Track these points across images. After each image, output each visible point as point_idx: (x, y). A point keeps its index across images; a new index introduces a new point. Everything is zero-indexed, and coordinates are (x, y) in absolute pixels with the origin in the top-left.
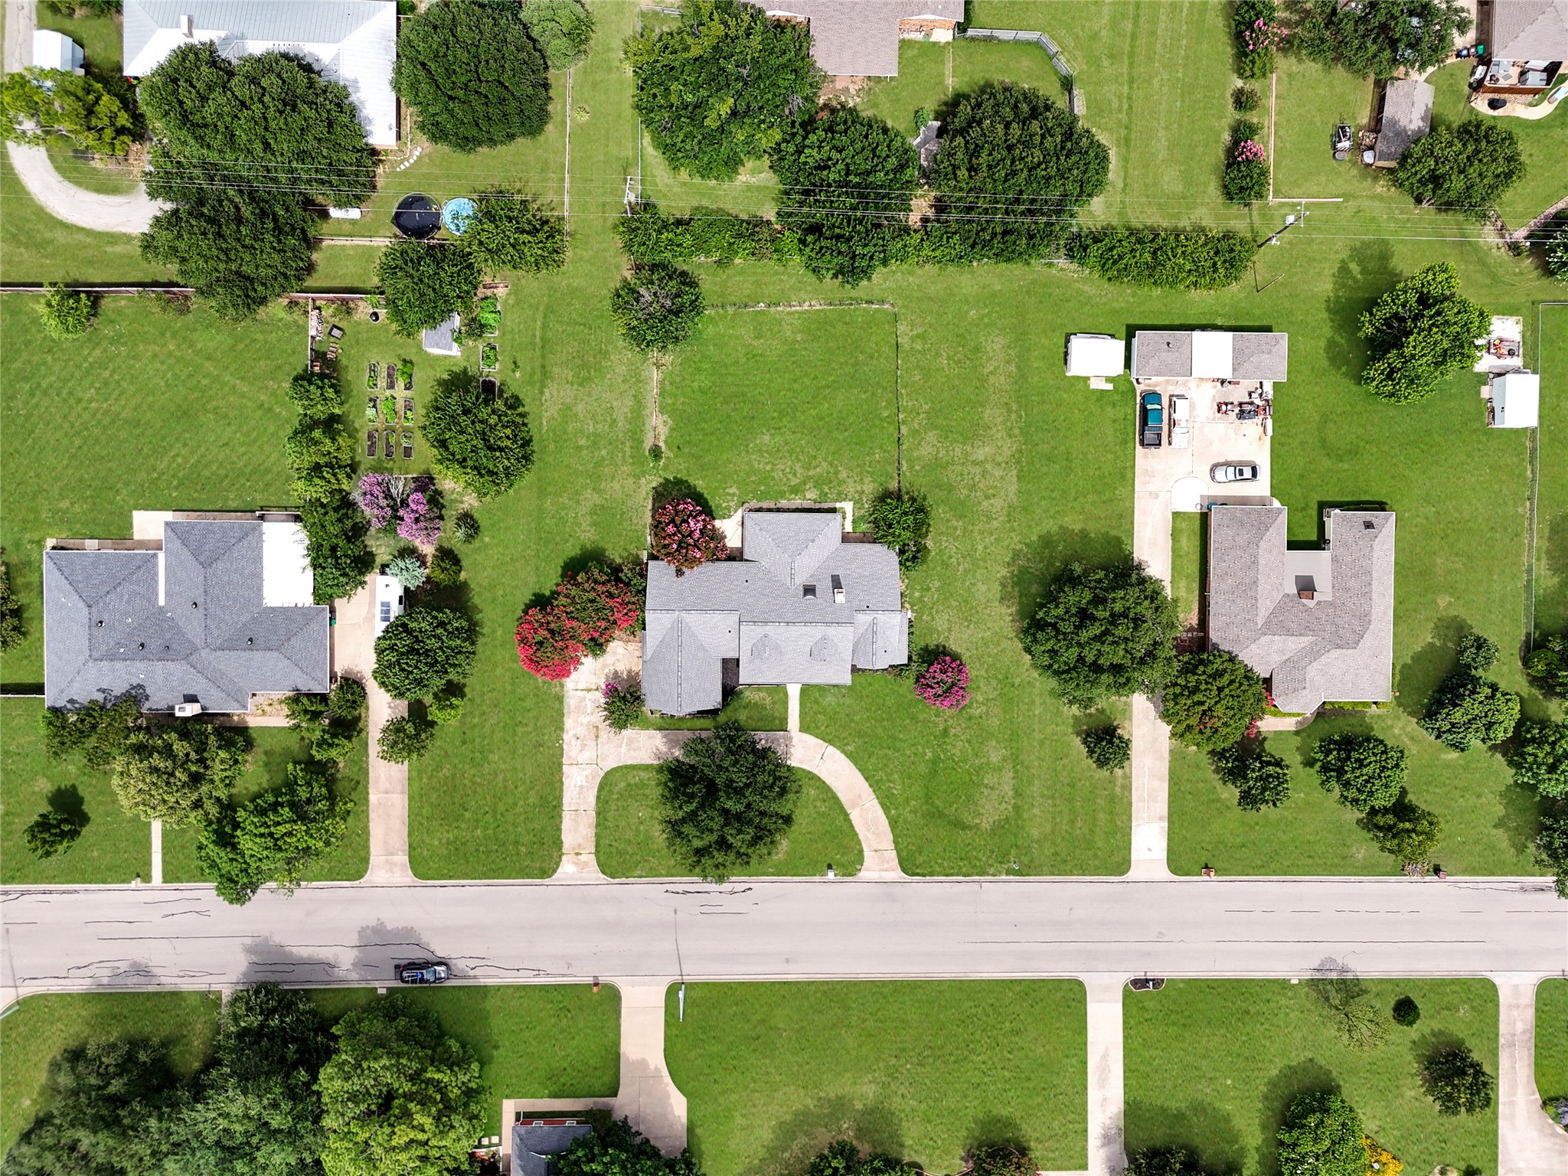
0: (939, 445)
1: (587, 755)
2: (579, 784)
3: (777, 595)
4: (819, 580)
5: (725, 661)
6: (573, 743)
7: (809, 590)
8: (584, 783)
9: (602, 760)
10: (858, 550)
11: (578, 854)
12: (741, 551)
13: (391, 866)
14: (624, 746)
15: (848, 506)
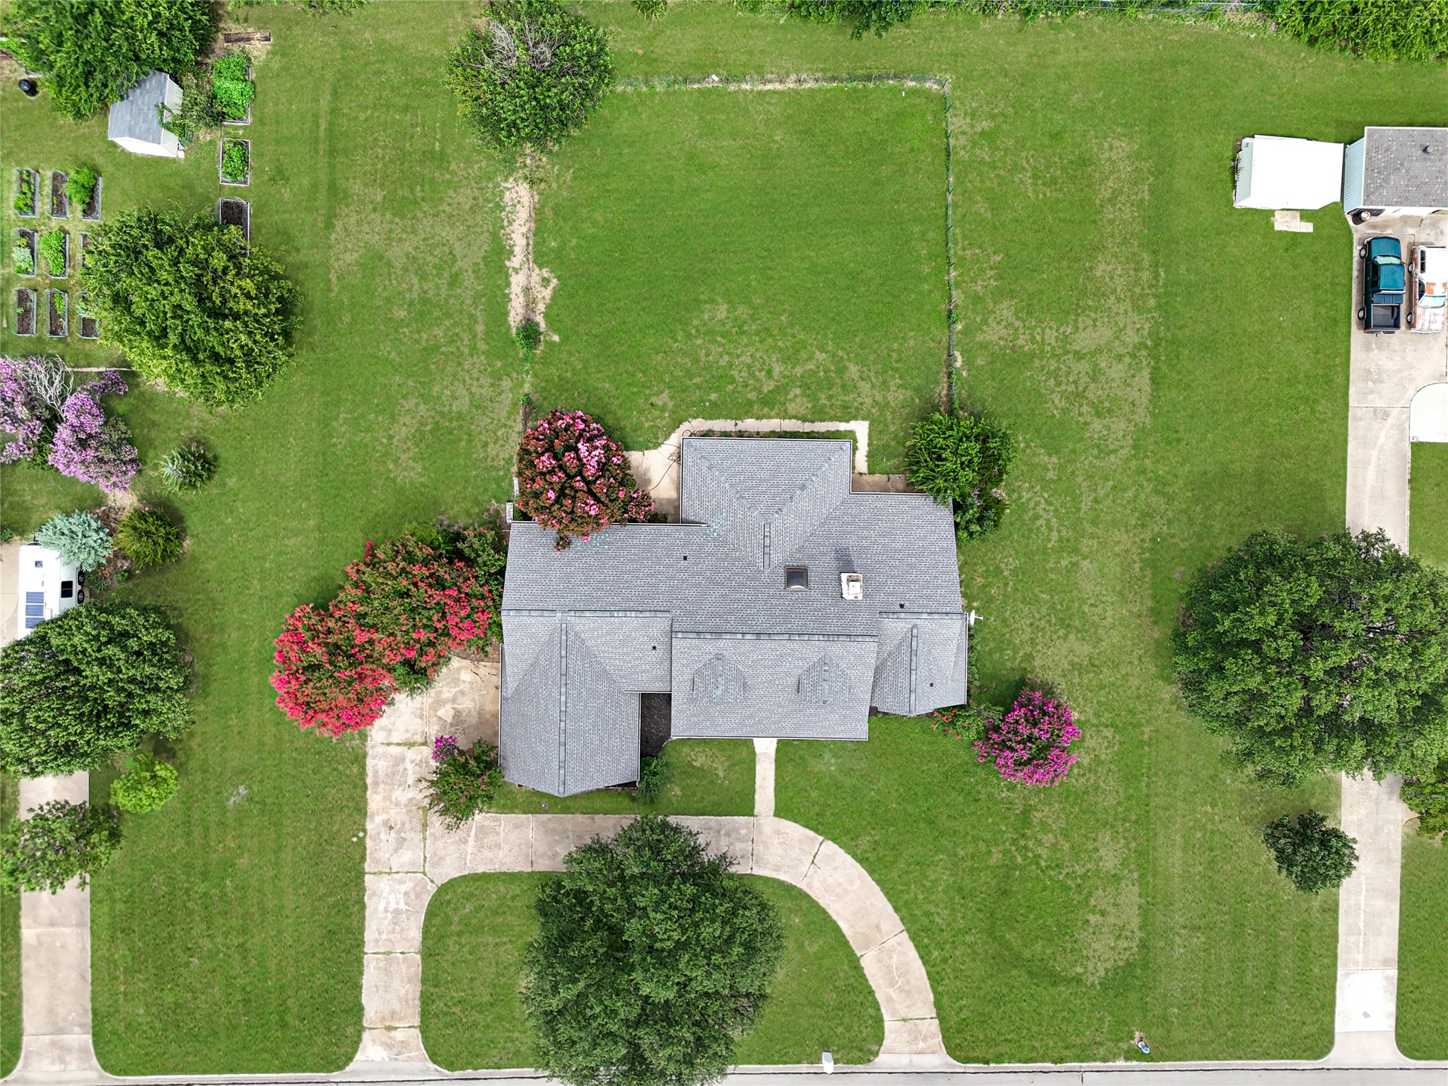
0: (1017, 323)
1: (407, 857)
2: (392, 907)
3: (741, 585)
4: (812, 557)
5: (646, 698)
6: (383, 836)
7: (796, 575)
8: (402, 906)
9: (433, 866)
10: (879, 504)
11: (389, 1028)
12: (676, 505)
13: (62, 1051)
14: (471, 841)
15: (861, 429)
